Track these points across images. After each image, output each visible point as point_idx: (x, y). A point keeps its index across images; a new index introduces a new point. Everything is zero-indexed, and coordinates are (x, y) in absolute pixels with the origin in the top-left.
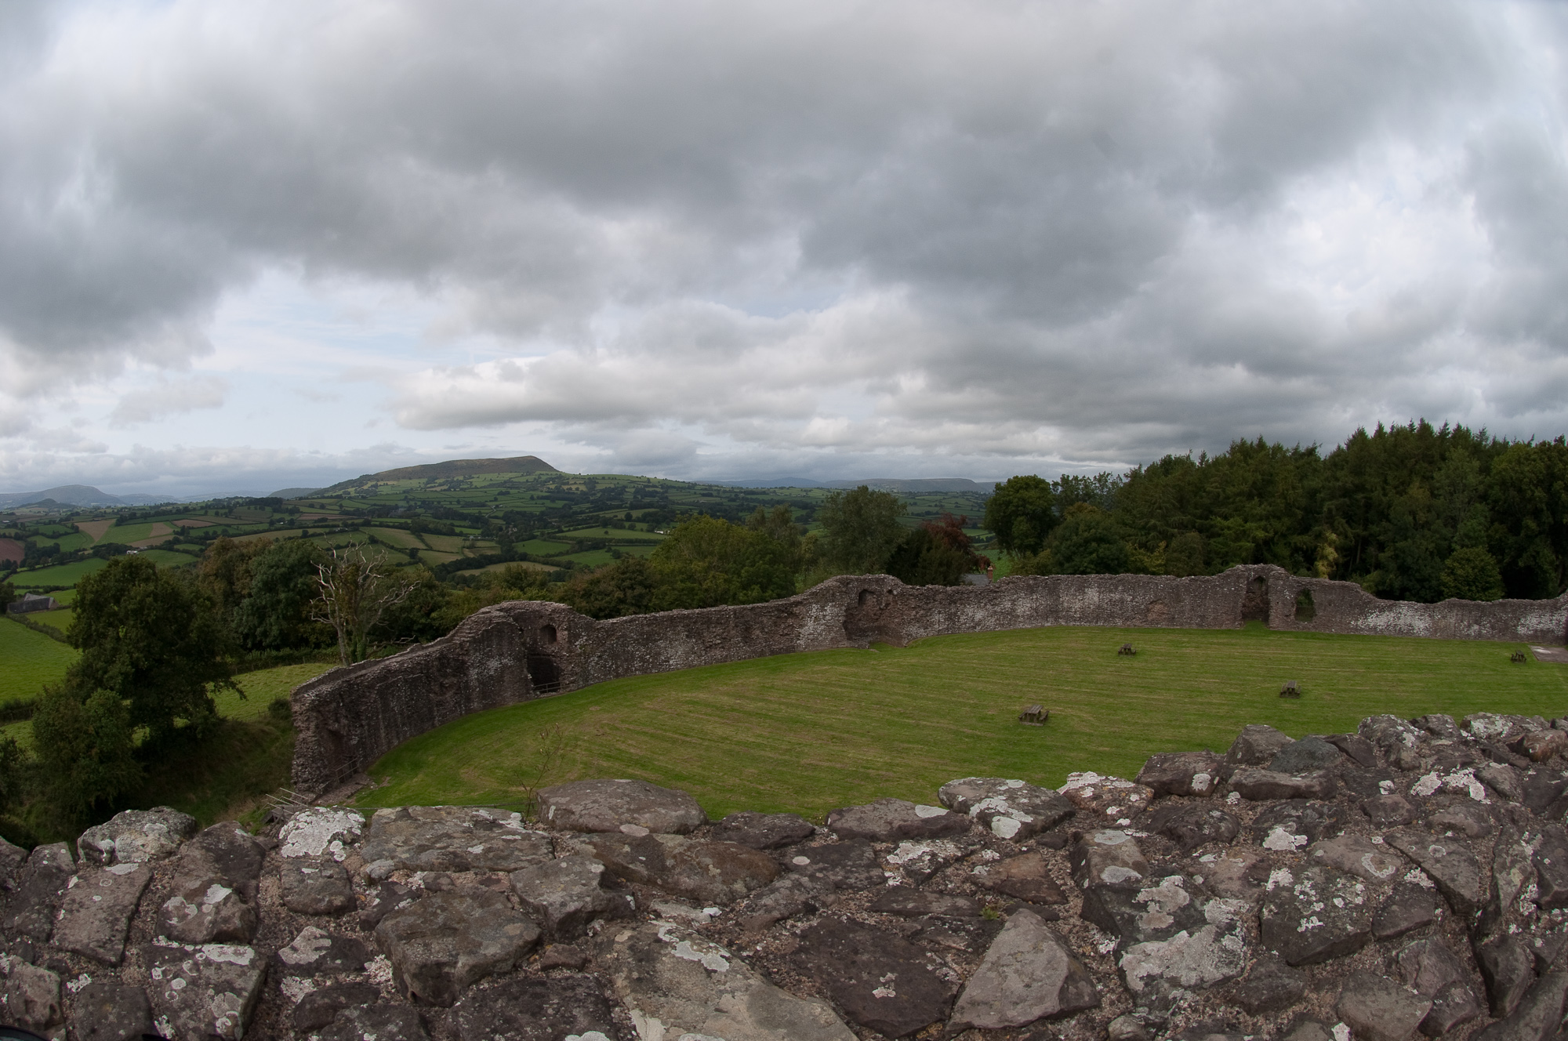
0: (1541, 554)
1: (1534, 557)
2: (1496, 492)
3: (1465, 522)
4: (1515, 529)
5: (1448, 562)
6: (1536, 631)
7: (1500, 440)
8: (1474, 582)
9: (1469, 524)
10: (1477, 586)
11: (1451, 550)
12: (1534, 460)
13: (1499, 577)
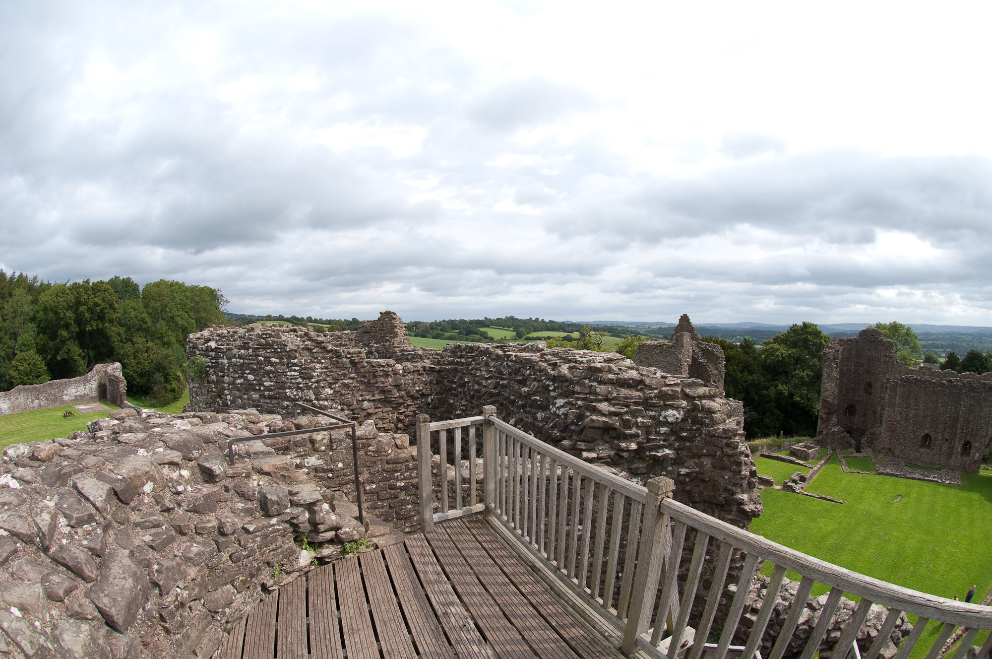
0: (72, 351)
1: (67, 353)
2: (41, 315)
3: (21, 335)
4: (54, 336)
5: (13, 362)
6: (76, 396)
7: (46, 282)
8: (30, 373)
9: (24, 336)
10: (32, 376)
11: (15, 355)
12: (67, 294)
13: (46, 368)
